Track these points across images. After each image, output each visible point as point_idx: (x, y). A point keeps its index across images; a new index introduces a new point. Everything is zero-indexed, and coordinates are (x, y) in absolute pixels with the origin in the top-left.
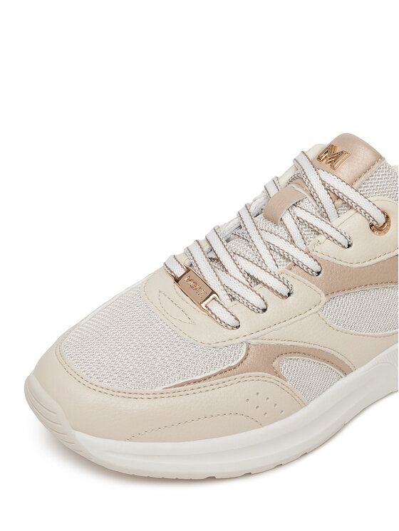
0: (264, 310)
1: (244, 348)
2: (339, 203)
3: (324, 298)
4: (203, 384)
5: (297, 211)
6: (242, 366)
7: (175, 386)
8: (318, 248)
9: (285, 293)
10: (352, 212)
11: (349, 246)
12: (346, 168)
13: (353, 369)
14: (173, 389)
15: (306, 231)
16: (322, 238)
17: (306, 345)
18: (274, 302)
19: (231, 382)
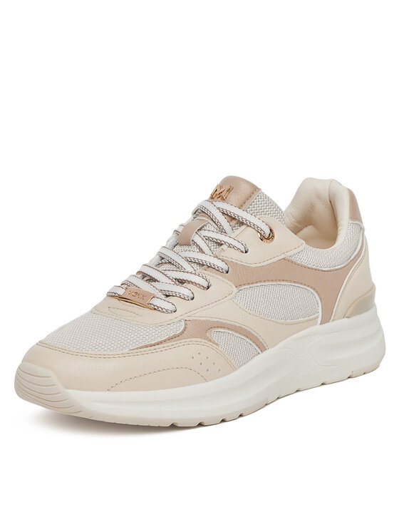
0: (193, 299)
1: (183, 323)
2: (233, 223)
3: (235, 290)
4: (157, 347)
5: (203, 233)
6: (184, 335)
7: (137, 349)
8: (223, 254)
9: (206, 286)
10: (244, 227)
11: (246, 252)
12: (233, 197)
13: (266, 347)
14: (136, 350)
15: (211, 244)
16: (224, 247)
17: (229, 322)
18: (198, 293)
19: (178, 345)
